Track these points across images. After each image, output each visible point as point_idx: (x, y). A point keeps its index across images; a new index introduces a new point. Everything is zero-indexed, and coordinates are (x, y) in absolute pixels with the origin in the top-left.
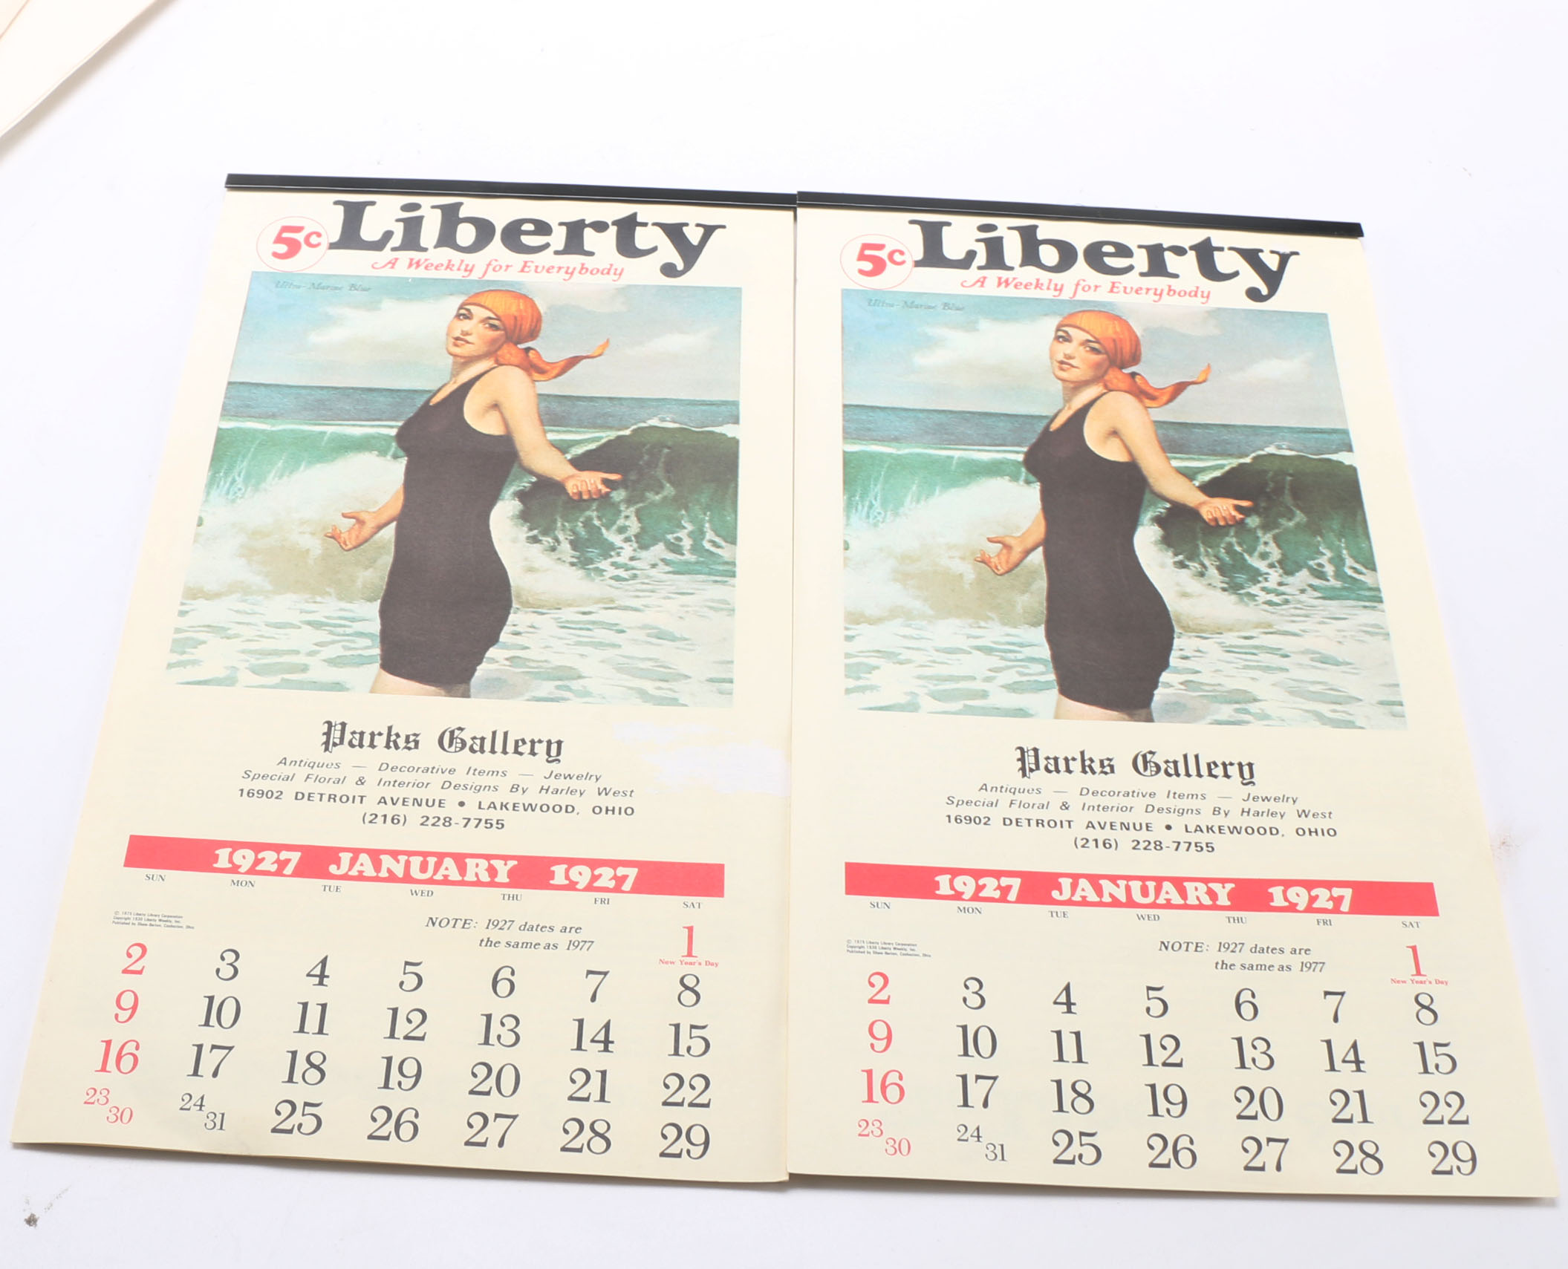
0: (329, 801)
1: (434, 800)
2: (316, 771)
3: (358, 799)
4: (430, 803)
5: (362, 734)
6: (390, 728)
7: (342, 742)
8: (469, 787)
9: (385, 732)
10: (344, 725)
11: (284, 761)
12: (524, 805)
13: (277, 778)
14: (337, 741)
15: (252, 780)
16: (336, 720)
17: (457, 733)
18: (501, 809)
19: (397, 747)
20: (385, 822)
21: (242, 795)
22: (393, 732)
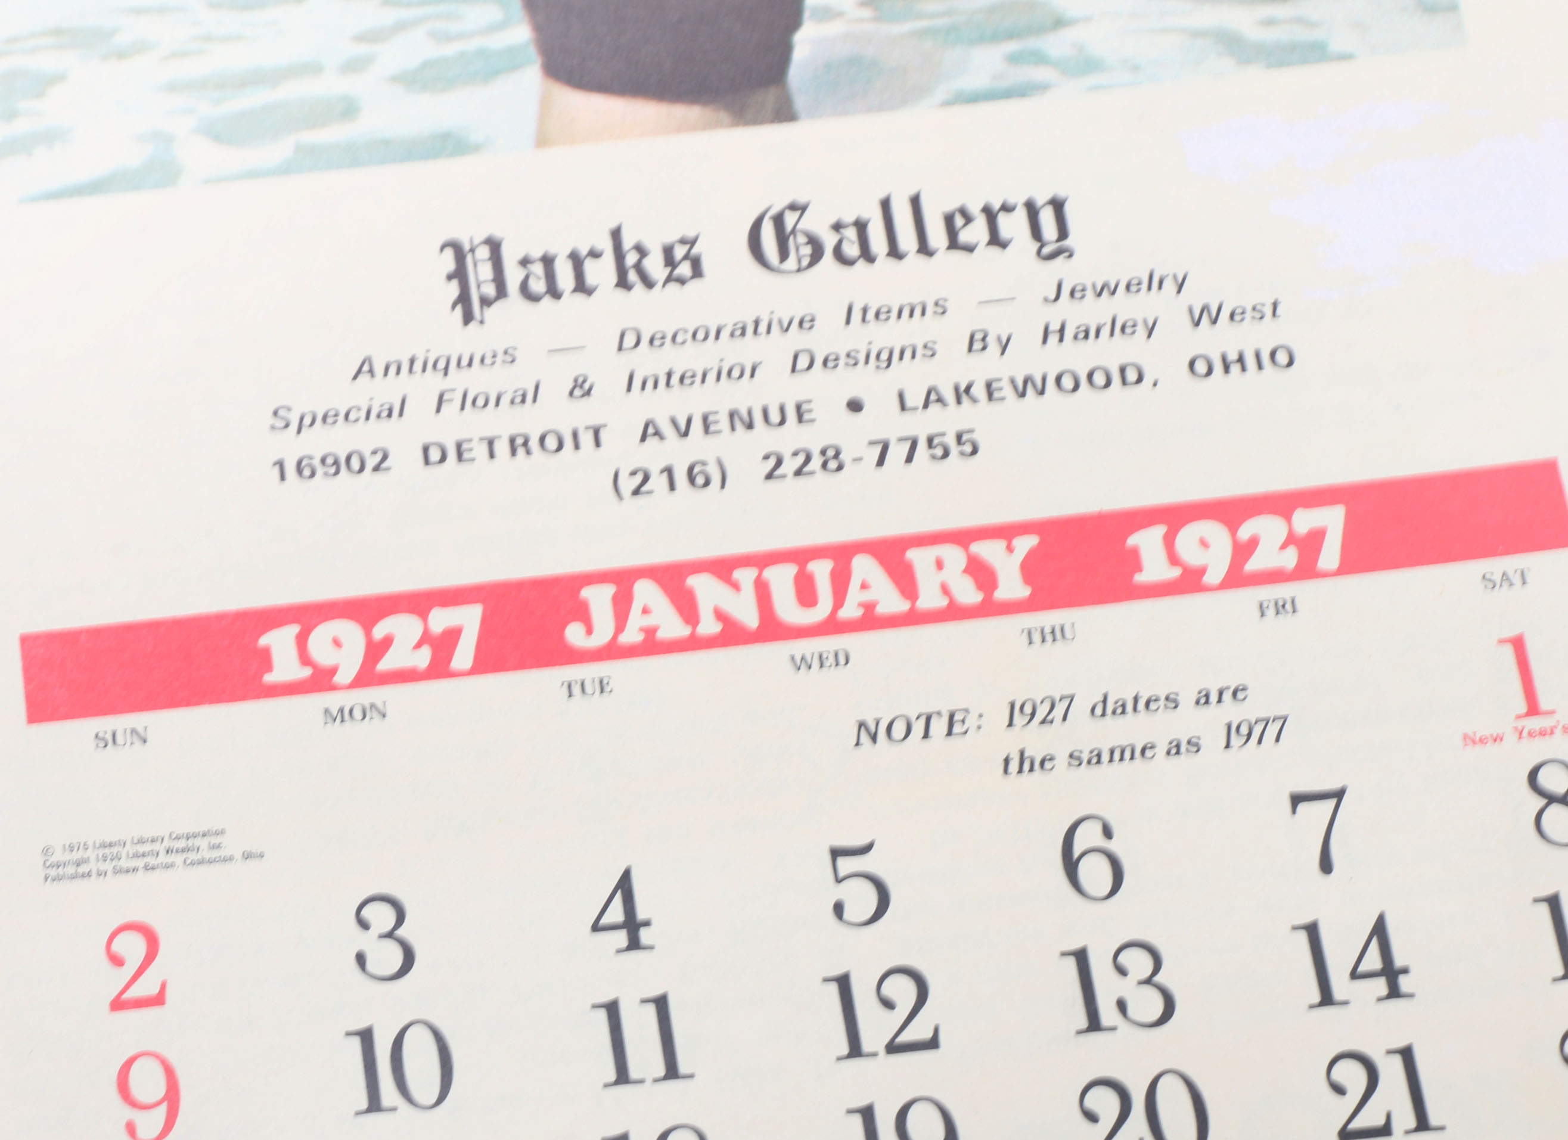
0: (514, 452)
1: (782, 410)
2: (458, 380)
3: (586, 439)
4: (775, 417)
5: (548, 261)
6: (616, 235)
7: (501, 291)
8: (862, 357)
9: (606, 245)
10: (494, 246)
11: (365, 368)
12: (1013, 381)
13: (363, 414)
14: (490, 290)
15: (299, 431)
16: (470, 233)
17: (790, 219)
18: (959, 401)
19: (648, 283)
20: (672, 487)
21: (283, 477)
22: (628, 243)
